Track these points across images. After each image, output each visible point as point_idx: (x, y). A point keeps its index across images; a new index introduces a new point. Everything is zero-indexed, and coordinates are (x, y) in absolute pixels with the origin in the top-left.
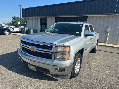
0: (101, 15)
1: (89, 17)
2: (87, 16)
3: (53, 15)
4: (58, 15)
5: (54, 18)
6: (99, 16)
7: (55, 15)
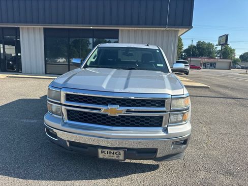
0: (144, 29)
1: (122, 30)
2: (118, 30)
3: (38, 23)
4: (51, 23)
5: (40, 29)
6: (140, 30)
7: (44, 23)
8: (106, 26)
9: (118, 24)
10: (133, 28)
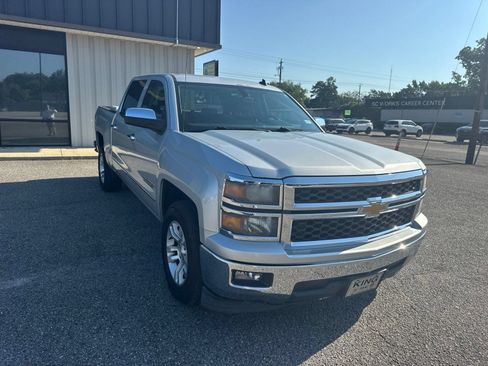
1: (72, 35)
8: (32, 20)
9: (65, 20)
10: (104, 35)
